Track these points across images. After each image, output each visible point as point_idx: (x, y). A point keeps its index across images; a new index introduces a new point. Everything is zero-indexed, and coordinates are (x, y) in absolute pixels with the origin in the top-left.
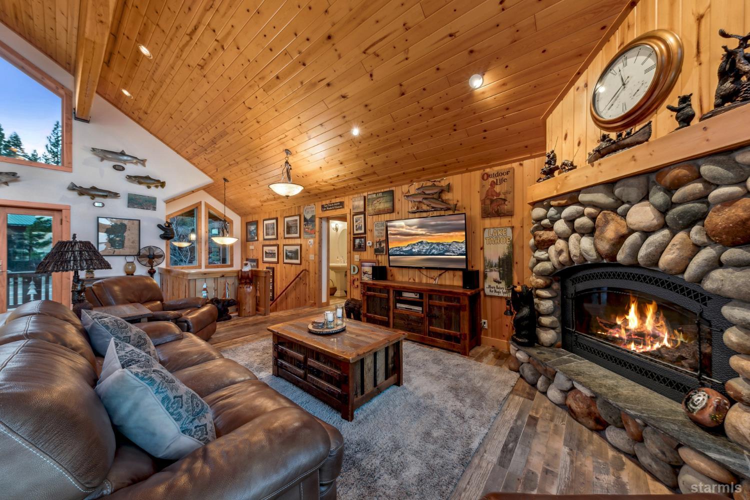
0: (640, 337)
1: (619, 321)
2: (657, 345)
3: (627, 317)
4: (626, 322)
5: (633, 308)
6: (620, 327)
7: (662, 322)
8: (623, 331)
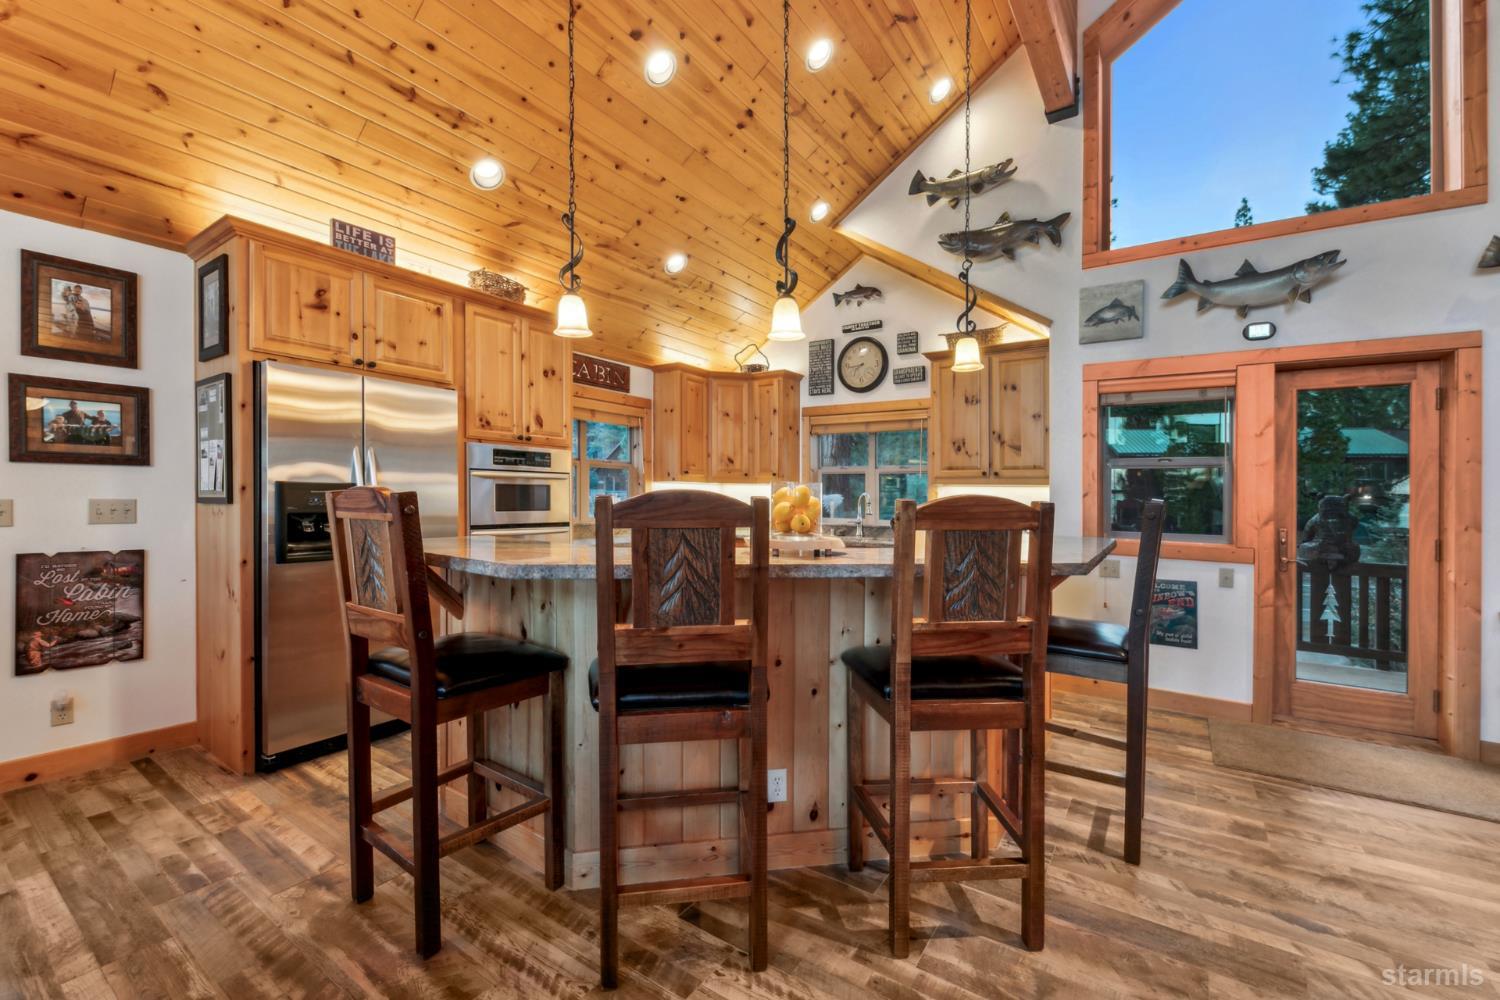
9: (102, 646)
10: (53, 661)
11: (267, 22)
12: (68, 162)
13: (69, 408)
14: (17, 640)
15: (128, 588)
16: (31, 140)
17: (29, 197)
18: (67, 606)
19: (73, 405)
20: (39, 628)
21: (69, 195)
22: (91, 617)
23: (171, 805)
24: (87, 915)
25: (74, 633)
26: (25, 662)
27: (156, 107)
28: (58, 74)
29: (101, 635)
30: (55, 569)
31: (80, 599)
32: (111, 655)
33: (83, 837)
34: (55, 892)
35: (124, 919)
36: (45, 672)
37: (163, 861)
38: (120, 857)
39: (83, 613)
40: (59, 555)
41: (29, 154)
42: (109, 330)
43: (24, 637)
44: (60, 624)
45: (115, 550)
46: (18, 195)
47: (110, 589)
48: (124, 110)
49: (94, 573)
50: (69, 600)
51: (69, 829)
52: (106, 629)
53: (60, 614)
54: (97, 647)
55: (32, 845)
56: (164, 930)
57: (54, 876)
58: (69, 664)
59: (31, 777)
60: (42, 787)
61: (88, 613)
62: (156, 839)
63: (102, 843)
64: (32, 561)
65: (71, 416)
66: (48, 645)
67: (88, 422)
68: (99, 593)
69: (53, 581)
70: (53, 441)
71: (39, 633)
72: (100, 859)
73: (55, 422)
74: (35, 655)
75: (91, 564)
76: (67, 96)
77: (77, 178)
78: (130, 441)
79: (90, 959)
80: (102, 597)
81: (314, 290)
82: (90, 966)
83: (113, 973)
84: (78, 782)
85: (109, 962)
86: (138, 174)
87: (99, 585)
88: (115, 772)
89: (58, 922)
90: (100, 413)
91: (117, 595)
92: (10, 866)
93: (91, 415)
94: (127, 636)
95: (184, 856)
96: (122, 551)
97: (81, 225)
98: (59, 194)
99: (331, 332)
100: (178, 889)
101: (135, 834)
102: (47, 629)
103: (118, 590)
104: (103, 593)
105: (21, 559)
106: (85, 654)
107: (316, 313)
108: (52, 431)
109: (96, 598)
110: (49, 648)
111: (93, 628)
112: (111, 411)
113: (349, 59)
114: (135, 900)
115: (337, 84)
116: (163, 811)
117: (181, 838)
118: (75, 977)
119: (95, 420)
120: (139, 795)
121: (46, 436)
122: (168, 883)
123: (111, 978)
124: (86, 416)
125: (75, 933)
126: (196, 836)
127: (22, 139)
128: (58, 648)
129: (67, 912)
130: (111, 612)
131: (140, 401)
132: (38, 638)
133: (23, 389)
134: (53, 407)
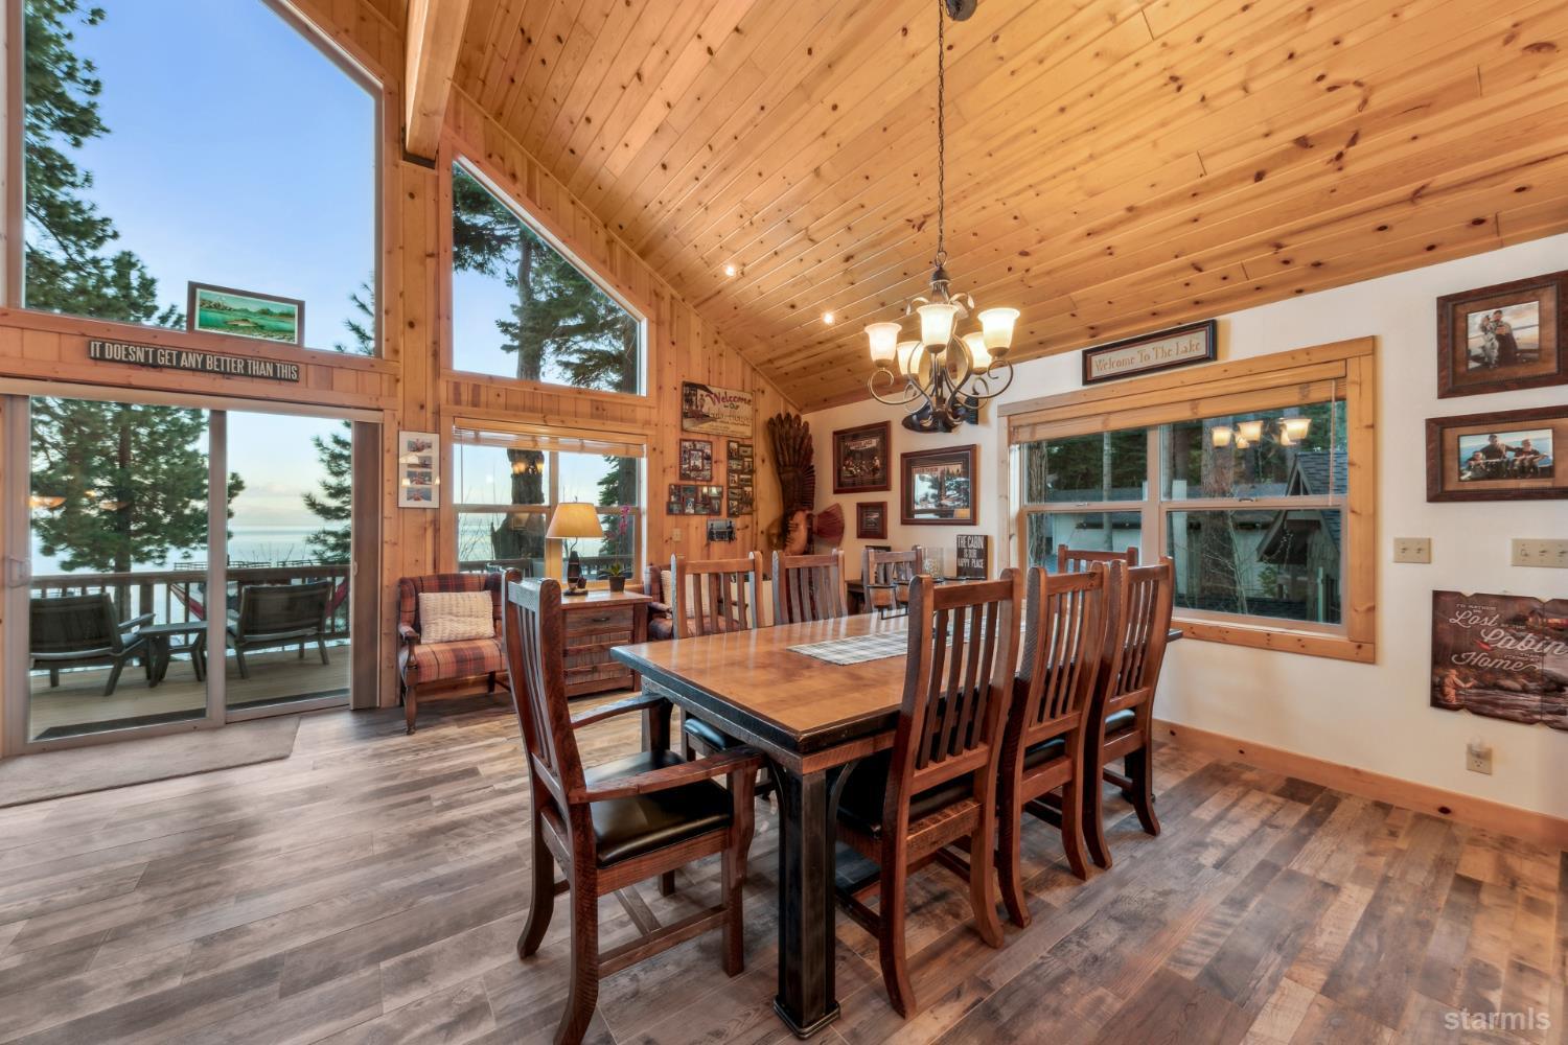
9: (1526, 703)
10: (1469, 703)
12: (1464, 190)
13: (1488, 443)
14: (1433, 673)
15: (1562, 645)
16: (1424, 192)
17: (1440, 244)
18: (1486, 651)
19: (1493, 438)
20: (1454, 666)
21: (1479, 222)
22: (1512, 668)
23: (1554, 921)
24: (1360, 947)
25: (1493, 681)
26: (1439, 696)
27: (1543, 66)
28: (1425, 115)
29: (1525, 690)
30: (1472, 610)
31: (1499, 645)
32: (1538, 717)
33: (1433, 887)
34: (1361, 911)
35: (1379, 978)
36: (1462, 711)
37: (1476, 962)
38: (1442, 927)
39: (1502, 662)
40: (1477, 595)
41: (1428, 205)
42: (1536, 347)
43: (1441, 671)
44: (1476, 667)
45: (1546, 597)
46: (1431, 248)
47: (1538, 642)
49: (1519, 620)
50: (1487, 644)
51: (1430, 872)
52: (1532, 686)
53: (1475, 657)
54: (1520, 703)
55: (1389, 865)
56: (1398, 1019)
57: (1377, 898)
58: (1485, 712)
59: (1445, 810)
60: (1450, 824)
61: (1509, 662)
62: (1495, 938)
63: (1442, 902)
64: (1448, 599)
65: (1491, 451)
66: (1463, 685)
67: (1510, 455)
68: (1522, 643)
69: (1469, 622)
70: (1472, 479)
71: (1454, 672)
72: (1424, 915)
73: (1473, 459)
74: (1451, 693)
75: (1513, 610)
76: (1444, 130)
77: (1480, 200)
79: (1320, 980)
80: (1526, 648)
82: (1313, 984)
83: (1320, 1006)
84: (1487, 839)
85: (1328, 996)
86: (1548, 155)
87: (1522, 634)
88: (1532, 851)
89: (1337, 934)
90: (1526, 443)
91: (1546, 650)
92: (1358, 869)
93: (1514, 447)
94: (1560, 700)
95: (1504, 975)
96: (1554, 600)
97: (1502, 245)
98: (1468, 226)
100: (1455, 999)
101: (1480, 919)
102: (1461, 669)
103: (1548, 644)
104: (1527, 644)
105: (1437, 595)
106: (1505, 707)
108: (1469, 469)
109: (1518, 647)
110: (1464, 689)
111: (1515, 680)
114: (1409, 971)
116: (1538, 919)
117: (1522, 958)
118: (1296, 981)
119: (1519, 451)
120: (1531, 888)
121: (1463, 474)
122: (1454, 985)
123: (1316, 1009)
124: (1509, 449)
125: (1336, 954)
126: (1542, 969)
127: (1417, 196)
128: (1474, 691)
129: (1350, 933)
130: (1538, 667)
132: (1453, 676)
133: (1439, 431)
134: (1472, 444)
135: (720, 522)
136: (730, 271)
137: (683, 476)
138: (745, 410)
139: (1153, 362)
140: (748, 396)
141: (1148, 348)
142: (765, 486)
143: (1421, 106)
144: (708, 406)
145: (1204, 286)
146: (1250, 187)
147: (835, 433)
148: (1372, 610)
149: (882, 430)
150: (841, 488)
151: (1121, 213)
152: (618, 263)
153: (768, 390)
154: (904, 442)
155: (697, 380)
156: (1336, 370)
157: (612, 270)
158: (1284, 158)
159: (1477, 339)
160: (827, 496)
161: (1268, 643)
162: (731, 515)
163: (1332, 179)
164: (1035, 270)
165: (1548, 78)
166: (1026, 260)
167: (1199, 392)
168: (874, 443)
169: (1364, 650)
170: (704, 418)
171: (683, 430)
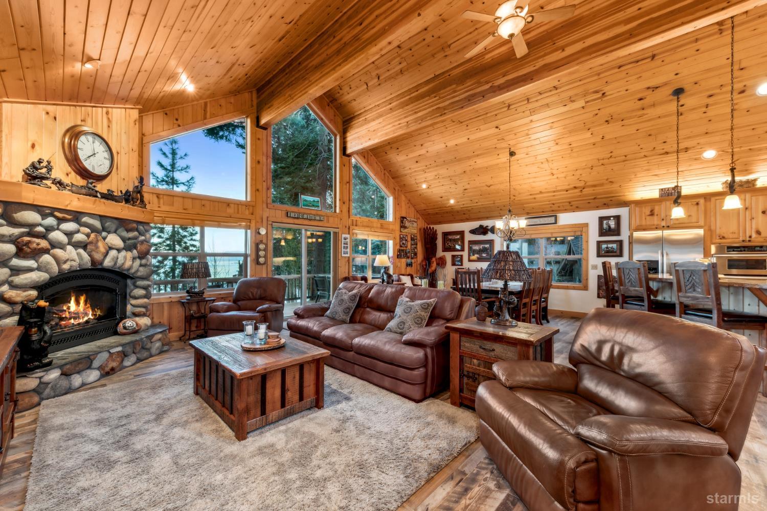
0: (76, 316)
1: (65, 308)
2: (86, 319)
3: (69, 305)
4: (69, 308)
5: (73, 299)
6: (65, 311)
7: (88, 305)
8: (67, 313)
11: (624, 161)
12: (602, 199)
13: (607, 246)
17: (599, 207)
20: (601, 289)
21: (605, 204)
26: (599, 296)
36: (603, 298)
41: (596, 200)
42: (614, 229)
43: (599, 291)
46: (597, 207)
48: (607, 188)
64: (600, 277)
65: (607, 248)
66: (603, 293)
67: (610, 249)
70: (604, 253)
73: (604, 249)
76: (599, 190)
77: (605, 201)
78: (618, 251)
81: (650, 211)
86: (615, 196)
93: (611, 247)
97: (609, 209)
98: (603, 204)
99: (655, 220)
102: (603, 290)
105: (598, 276)
107: (651, 217)
108: (603, 251)
112: (614, 246)
113: (645, 156)
115: (646, 162)
127: (595, 198)
131: (620, 243)
132: (601, 291)
133: (599, 243)
134: (604, 246)
135: (409, 261)
136: (424, 186)
137: (401, 246)
138: (415, 224)
139: (542, 223)
140: (416, 220)
141: (541, 219)
142: (420, 249)
143: (595, 186)
144: (407, 224)
145: (555, 208)
146: (565, 192)
147: (443, 233)
148: (587, 279)
149: (462, 233)
150: (445, 249)
151: (538, 192)
152: (386, 180)
153: (421, 218)
154: (469, 237)
155: (404, 216)
156: (580, 229)
157: (385, 183)
158: (571, 189)
159: (605, 226)
160: (440, 253)
161: (567, 288)
162: (412, 258)
163: (580, 194)
164: (516, 199)
165: (613, 186)
166: (514, 197)
167: (553, 231)
168: (458, 237)
169: (585, 288)
170: (405, 227)
171: (401, 231)
